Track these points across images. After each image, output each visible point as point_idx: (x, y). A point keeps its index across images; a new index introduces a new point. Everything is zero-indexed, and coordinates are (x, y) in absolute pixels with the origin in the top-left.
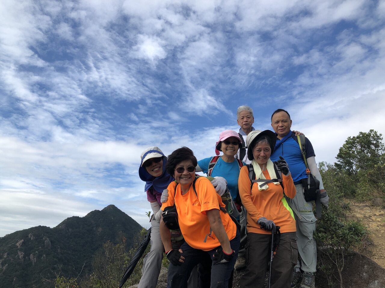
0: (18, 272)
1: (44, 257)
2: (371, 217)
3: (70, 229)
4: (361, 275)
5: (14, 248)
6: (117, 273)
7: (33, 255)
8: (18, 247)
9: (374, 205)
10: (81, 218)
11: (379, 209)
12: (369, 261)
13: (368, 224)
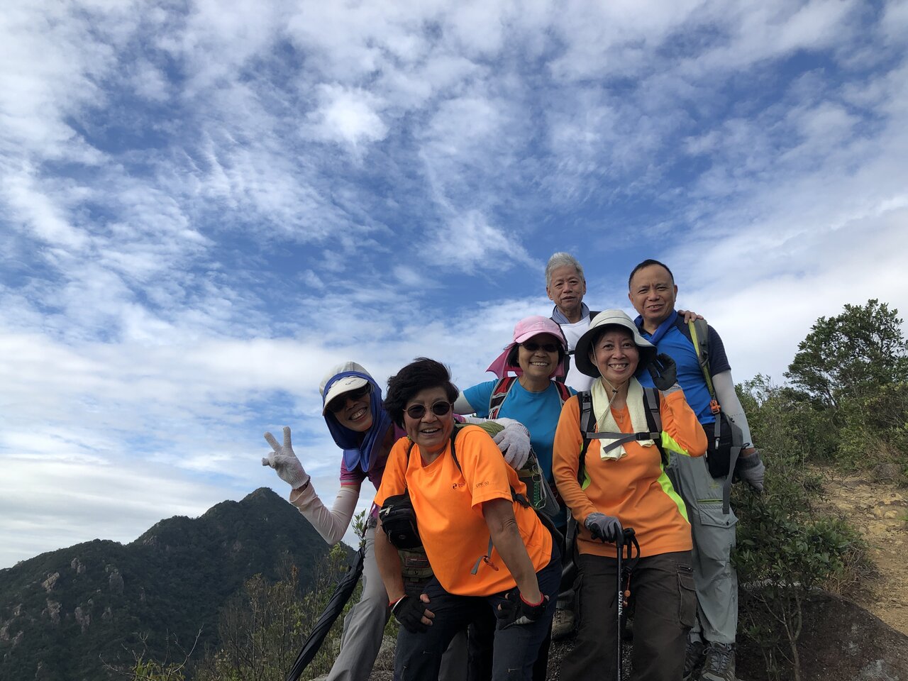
0: (48, 649)
1: (108, 613)
2: (873, 508)
3: (168, 547)
4: (844, 648)
5: (37, 594)
6: (279, 649)
7: (82, 609)
8: (47, 592)
9: (878, 480)
10: (192, 520)
11: (891, 490)
12: (862, 615)
13: (865, 526)
